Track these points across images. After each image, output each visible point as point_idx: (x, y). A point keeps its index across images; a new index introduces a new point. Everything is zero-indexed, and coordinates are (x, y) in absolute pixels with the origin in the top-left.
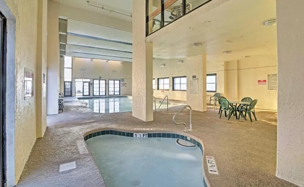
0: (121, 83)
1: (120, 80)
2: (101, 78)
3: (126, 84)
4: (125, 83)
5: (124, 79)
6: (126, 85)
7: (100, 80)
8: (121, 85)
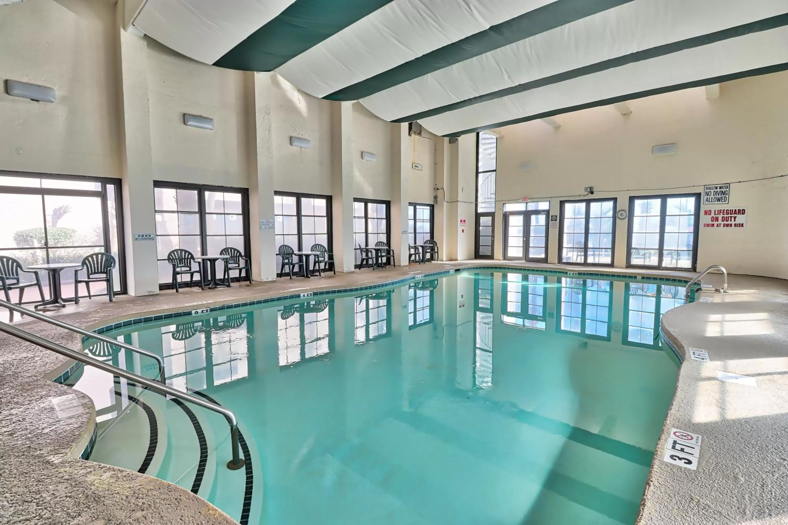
0: (703, 208)
1: (698, 196)
2: (592, 193)
3: (742, 212)
4: (733, 205)
5: (728, 185)
6: (740, 219)
7: (588, 202)
8: (705, 219)
